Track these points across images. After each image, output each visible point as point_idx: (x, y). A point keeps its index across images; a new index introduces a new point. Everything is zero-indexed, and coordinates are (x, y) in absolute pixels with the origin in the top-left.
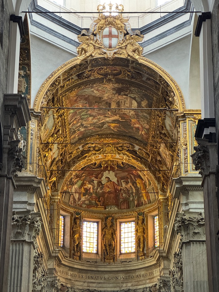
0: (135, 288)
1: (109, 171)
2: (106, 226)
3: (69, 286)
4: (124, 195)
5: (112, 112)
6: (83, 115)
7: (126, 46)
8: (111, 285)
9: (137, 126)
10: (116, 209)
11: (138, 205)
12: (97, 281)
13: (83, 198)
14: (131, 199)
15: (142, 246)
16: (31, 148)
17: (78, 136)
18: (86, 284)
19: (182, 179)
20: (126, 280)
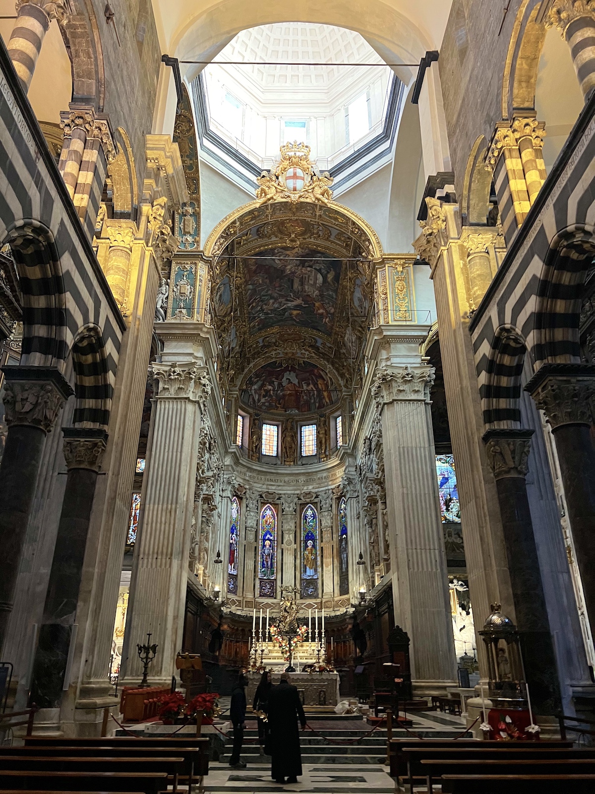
0: (316, 490)
1: (290, 371)
2: (286, 429)
3: (247, 487)
4: (305, 397)
5: (294, 293)
6: (264, 296)
7: (313, 188)
8: (291, 488)
9: (321, 311)
10: (297, 411)
11: (319, 407)
12: (277, 484)
13: (263, 400)
14: (313, 401)
15: (323, 447)
16: (199, 296)
17: (258, 325)
18: (265, 486)
19: (382, 328)
20: (307, 483)
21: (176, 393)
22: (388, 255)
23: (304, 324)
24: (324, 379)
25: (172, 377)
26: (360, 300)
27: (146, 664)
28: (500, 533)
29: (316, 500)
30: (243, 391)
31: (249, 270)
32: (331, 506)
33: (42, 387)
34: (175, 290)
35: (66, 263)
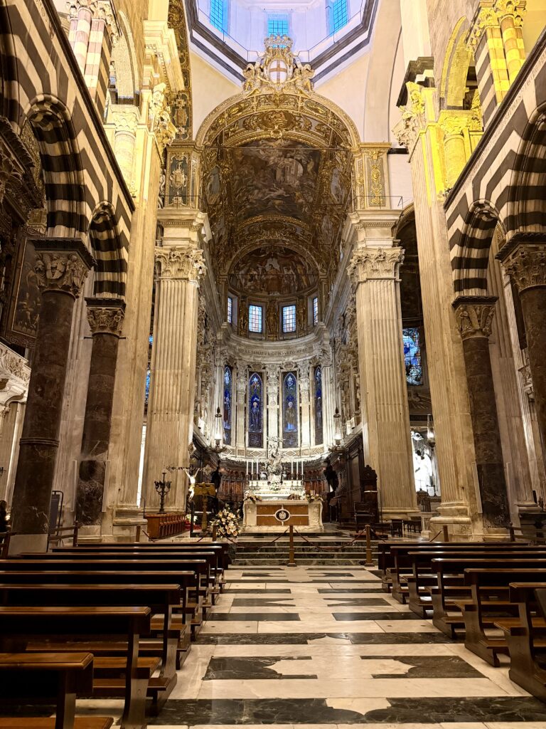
2: (270, 309)
3: (237, 358)
4: (286, 281)
5: (277, 183)
8: (274, 359)
10: (278, 294)
11: (298, 290)
12: (262, 356)
14: (292, 285)
15: (302, 325)
16: (193, 185)
18: (252, 358)
19: (359, 213)
20: (288, 354)
21: (177, 274)
22: (365, 144)
23: (285, 212)
24: (302, 265)
25: (173, 260)
26: (337, 188)
27: (162, 496)
28: (464, 385)
29: (296, 369)
30: (232, 275)
31: (236, 162)
32: (308, 374)
33: (69, 257)
34: (171, 178)
35: (82, 141)
